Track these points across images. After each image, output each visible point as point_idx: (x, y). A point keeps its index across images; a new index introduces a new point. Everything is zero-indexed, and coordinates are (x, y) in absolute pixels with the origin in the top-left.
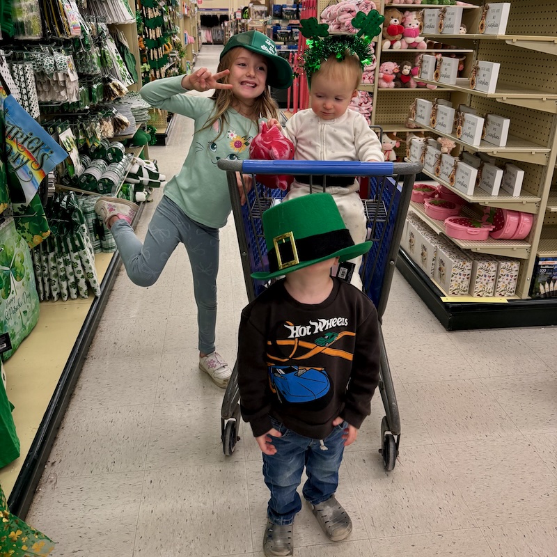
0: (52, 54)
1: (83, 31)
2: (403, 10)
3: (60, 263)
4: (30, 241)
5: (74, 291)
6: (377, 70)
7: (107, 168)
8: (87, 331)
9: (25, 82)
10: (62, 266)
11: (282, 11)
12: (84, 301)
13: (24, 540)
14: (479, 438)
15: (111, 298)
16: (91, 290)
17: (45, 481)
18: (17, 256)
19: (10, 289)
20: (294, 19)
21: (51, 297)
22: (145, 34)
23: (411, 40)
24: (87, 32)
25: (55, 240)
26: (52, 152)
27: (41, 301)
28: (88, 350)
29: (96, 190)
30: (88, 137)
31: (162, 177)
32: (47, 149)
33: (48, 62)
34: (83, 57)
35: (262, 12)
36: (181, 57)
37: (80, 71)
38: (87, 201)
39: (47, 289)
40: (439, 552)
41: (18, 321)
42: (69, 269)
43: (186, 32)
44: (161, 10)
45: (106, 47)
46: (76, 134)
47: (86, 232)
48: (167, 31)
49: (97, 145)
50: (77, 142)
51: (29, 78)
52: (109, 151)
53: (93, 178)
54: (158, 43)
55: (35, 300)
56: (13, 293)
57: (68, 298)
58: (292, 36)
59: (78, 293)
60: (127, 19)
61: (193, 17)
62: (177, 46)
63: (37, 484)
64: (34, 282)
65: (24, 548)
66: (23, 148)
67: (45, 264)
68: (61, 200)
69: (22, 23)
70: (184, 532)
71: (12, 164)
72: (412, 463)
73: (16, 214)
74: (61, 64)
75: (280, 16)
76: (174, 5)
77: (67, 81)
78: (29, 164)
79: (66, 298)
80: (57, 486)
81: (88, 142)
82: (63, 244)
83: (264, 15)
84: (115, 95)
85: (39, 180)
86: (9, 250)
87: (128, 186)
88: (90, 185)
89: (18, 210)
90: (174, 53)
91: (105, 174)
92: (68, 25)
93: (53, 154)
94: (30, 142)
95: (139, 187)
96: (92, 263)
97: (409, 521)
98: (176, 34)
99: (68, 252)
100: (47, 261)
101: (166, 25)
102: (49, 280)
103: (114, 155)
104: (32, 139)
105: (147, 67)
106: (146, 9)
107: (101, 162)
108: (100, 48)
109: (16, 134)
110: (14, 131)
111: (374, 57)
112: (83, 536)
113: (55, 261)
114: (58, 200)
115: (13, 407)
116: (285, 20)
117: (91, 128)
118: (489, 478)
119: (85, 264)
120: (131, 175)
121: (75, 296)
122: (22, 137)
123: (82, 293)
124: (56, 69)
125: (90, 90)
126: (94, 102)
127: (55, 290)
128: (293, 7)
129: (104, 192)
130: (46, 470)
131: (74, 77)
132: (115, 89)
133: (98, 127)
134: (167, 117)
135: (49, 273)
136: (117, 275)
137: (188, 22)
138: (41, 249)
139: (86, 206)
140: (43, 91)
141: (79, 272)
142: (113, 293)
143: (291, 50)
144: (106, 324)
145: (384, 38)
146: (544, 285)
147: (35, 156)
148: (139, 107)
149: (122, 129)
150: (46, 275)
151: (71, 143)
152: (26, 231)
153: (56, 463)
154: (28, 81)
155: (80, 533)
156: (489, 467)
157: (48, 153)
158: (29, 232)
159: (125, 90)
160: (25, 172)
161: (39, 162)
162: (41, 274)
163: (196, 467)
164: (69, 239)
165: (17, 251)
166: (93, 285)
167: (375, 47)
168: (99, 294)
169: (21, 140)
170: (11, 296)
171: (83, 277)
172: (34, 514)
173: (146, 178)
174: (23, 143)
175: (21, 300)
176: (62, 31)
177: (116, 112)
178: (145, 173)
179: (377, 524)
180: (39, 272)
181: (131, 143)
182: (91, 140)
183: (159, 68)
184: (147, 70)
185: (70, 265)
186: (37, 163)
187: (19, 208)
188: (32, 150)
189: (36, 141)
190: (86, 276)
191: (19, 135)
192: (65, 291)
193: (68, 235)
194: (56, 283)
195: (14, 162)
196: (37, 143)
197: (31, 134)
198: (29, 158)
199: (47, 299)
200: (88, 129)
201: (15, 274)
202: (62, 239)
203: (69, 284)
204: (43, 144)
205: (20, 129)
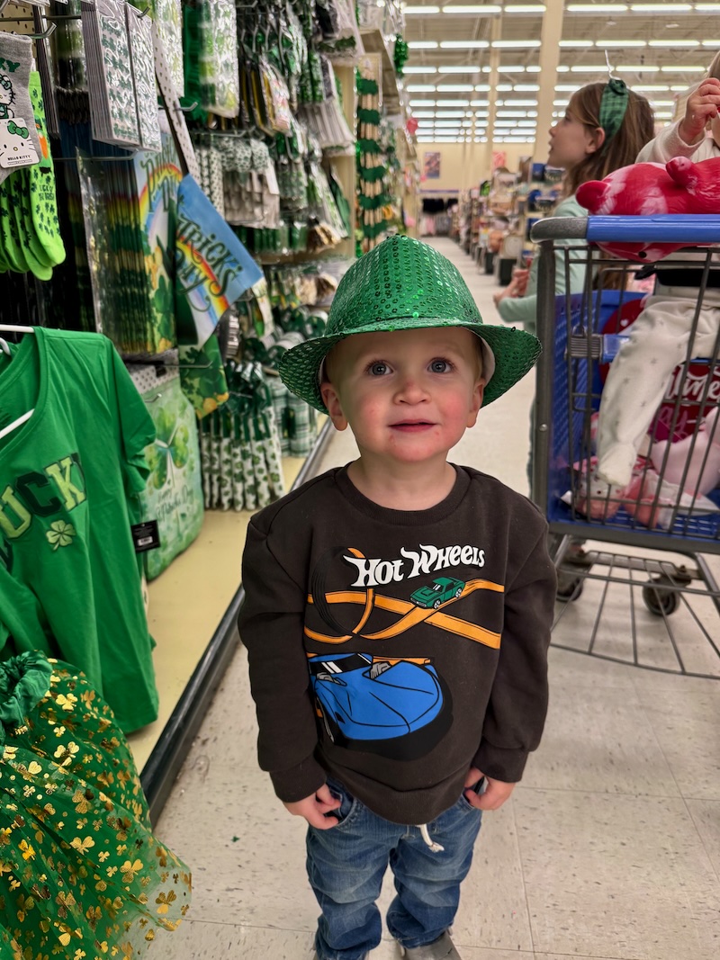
0: (249, 142)
1: (292, 128)
3: (235, 455)
4: (199, 407)
5: (251, 498)
9: (209, 177)
10: (239, 459)
17: (191, 766)
18: (179, 431)
19: (165, 476)
21: (220, 504)
22: (361, 189)
24: (298, 133)
25: (232, 419)
26: (240, 269)
27: (206, 509)
30: (284, 294)
32: (235, 262)
33: (243, 153)
34: (288, 171)
35: (512, 181)
38: (275, 384)
39: (215, 491)
41: (173, 525)
42: (248, 465)
45: (315, 176)
47: (273, 419)
49: (294, 308)
51: (216, 173)
52: (308, 322)
54: (376, 202)
55: (198, 502)
56: (169, 483)
57: (242, 508)
59: (257, 502)
63: (179, 769)
66: (199, 257)
67: (215, 455)
69: (213, 88)
71: (183, 281)
73: (182, 362)
74: (260, 158)
75: (541, 179)
76: (396, 167)
77: (265, 193)
78: (206, 284)
79: (239, 508)
80: (208, 776)
81: (283, 300)
82: (242, 428)
83: (514, 184)
84: (322, 244)
86: (169, 419)
89: (186, 357)
93: (243, 273)
94: (211, 250)
96: (278, 461)
99: (248, 439)
100: (218, 450)
101: (385, 186)
102: (219, 479)
103: (314, 327)
104: (213, 244)
105: (360, 233)
107: (297, 336)
109: (192, 234)
110: (190, 230)
113: (229, 452)
114: (239, 369)
115: (153, 644)
117: (289, 283)
119: (270, 460)
121: (253, 506)
122: (199, 239)
123: (262, 503)
124: (252, 166)
125: (291, 230)
126: (295, 248)
127: (227, 494)
130: (194, 750)
132: (323, 236)
133: (298, 284)
135: (220, 468)
137: (408, 197)
140: (232, 208)
141: (261, 471)
147: (215, 272)
149: (327, 293)
150: (216, 472)
152: (194, 391)
153: (209, 743)
155: (238, 859)
157: (235, 269)
158: (199, 393)
159: (337, 240)
160: (200, 296)
161: (221, 283)
162: (209, 469)
164: (251, 422)
165: (180, 423)
166: (277, 492)
169: (197, 245)
170: (166, 487)
171: (265, 479)
172: (171, 815)
174: (200, 250)
175: (180, 497)
176: (264, 119)
177: (322, 270)
180: (207, 465)
182: (287, 298)
183: (375, 237)
184: (359, 239)
185: (250, 460)
186: (217, 285)
187: (187, 353)
188: (213, 263)
189: (219, 249)
190: (269, 479)
191: (196, 237)
192: (239, 497)
193: (251, 414)
194: (229, 485)
195: (186, 278)
196: (221, 252)
197: (213, 237)
198: (208, 274)
199: (214, 506)
200: (284, 282)
201: (175, 456)
202: (242, 420)
203: (246, 487)
204: (229, 254)
205: (198, 227)
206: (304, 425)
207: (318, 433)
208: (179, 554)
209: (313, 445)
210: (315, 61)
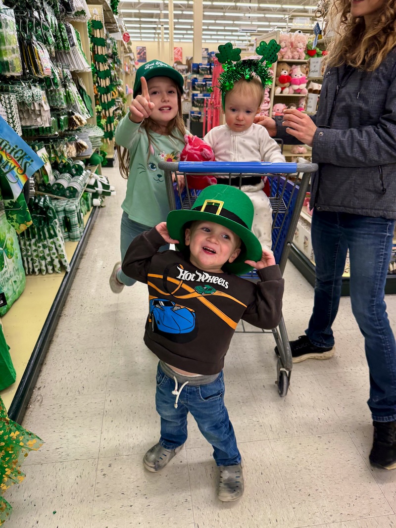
0: (30, 88)
1: (53, 72)
2: (290, 64)
3: (39, 247)
4: (18, 229)
5: (50, 268)
6: (271, 110)
7: (72, 180)
8: (61, 296)
9: (10, 108)
10: (41, 249)
11: (199, 68)
12: (58, 275)
13: (21, 438)
14: (346, 371)
15: (78, 274)
16: (63, 267)
17: (34, 400)
18: (8, 240)
19: (4, 264)
20: (207, 74)
21: (34, 272)
22: (98, 83)
23: (296, 87)
24: (56, 74)
25: (36, 229)
26: (32, 161)
27: (26, 275)
28: (62, 310)
29: (64, 195)
30: (58, 156)
31: (112, 188)
32: (29, 158)
33: (27, 93)
34: (53, 93)
35: (184, 70)
36: (124, 103)
37: (51, 105)
38: (58, 203)
39: (31, 266)
40: (319, 448)
41: (11, 288)
42: (47, 251)
43: (127, 85)
44: (109, 66)
45: (70, 88)
46: (49, 153)
47: (58, 225)
48: (114, 83)
49: (64, 161)
50: (50, 159)
51: (14, 105)
52: (73, 167)
53: (62, 187)
54: (107, 90)
55: (22, 273)
56: (6, 267)
57: (46, 273)
58: (206, 87)
59: (53, 269)
60: (85, 67)
61: (132, 75)
62: (121, 95)
63: (28, 403)
64: (21, 260)
65: (21, 444)
66: (10, 157)
67: (28, 248)
68: (39, 200)
69: (7, 62)
70: (136, 435)
72: (298, 388)
73: (6, 208)
74: (37, 96)
75: (197, 72)
76: (118, 63)
77: (42, 110)
78: (15, 169)
79: (44, 273)
80: (43, 404)
81: (58, 159)
82: (41, 233)
83: (185, 72)
84: (77, 125)
85: (23, 182)
86: (2, 235)
87: (87, 194)
88: (60, 192)
89: (8, 205)
90: (119, 99)
91: (70, 184)
92: (42, 66)
93: (34, 163)
94: (16, 153)
95: (95, 195)
96: (63, 247)
97: (297, 427)
98: (120, 85)
99: (45, 238)
100: (30, 245)
101: (113, 78)
102: (32, 259)
103: (77, 170)
104: (17, 150)
105: (100, 108)
106: (98, 63)
107: (68, 175)
108: (66, 89)
109: (5, 146)
110: (4, 144)
111: (269, 100)
112: (63, 438)
113: (36, 245)
114: (37, 201)
115: (9, 348)
116: (201, 75)
117: (60, 150)
118: (353, 398)
119: (58, 248)
120: (89, 186)
121: (51, 272)
122: (9, 148)
123: (56, 269)
124: (33, 100)
125: (59, 120)
126: (62, 130)
127: (37, 266)
128: (207, 65)
129: (70, 197)
130: (34, 393)
131: (47, 107)
132: (77, 121)
133: (65, 148)
134: (114, 146)
135: (32, 254)
136: (81, 258)
137: (128, 77)
138: (26, 236)
139: (57, 206)
140: (24, 118)
141: (54, 254)
142: (79, 271)
143: (205, 98)
144: (75, 292)
145: (276, 85)
146: (393, 264)
147: (20, 163)
148: (94, 136)
149: (83, 151)
150: (30, 256)
151: (46, 158)
152: (14, 221)
153: (41, 388)
154: (13, 108)
155: (60, 436)
156: (353, 391)
157: (30, 161)
158: (16, 222)
159: (84, 122)
160: (12, 176)
161: (23, 168)
162: (26, 255)
163: (143, 391)
164: (46, 230)
165: (8, 236)
166: (64, 263)
167: (270, 92)
168: (69, 270)
169: (9, 151)
170: (4, 269)
171: (57, 257)
173: (100, 189)
174: (10, 153)
175: (12, 273)
176: (37, 71)
177: (78, 138)
178: (100, 185)
179: (274, 429)
180: (24, 253)
181: (89, 162)
182: (60, 157)
183: (108, 109)
184: (100, 110)
185: (47, 249)
186: (21, 169)
187: (8, 203)
188: (17, 159)
189: (20, 152)
190: (59, 257)
191: (7, 147)
192: (44, 268)
193: (45, 226)
194: (37, 262)
195: (4, 168)
196: (21, 154)
197: (16, 146)
198: (16, 165)
199: (31, 273)
200: (58, 149)
201: (7, 253)
202: (41, 229)
203: (47, 263)
204: (25, 154)
205: (8, 142)
206: (76, 225)
207: (84, 227)
208: (16, 301)
209: (82, 234)
210: (63, 29)
